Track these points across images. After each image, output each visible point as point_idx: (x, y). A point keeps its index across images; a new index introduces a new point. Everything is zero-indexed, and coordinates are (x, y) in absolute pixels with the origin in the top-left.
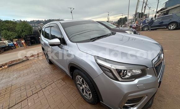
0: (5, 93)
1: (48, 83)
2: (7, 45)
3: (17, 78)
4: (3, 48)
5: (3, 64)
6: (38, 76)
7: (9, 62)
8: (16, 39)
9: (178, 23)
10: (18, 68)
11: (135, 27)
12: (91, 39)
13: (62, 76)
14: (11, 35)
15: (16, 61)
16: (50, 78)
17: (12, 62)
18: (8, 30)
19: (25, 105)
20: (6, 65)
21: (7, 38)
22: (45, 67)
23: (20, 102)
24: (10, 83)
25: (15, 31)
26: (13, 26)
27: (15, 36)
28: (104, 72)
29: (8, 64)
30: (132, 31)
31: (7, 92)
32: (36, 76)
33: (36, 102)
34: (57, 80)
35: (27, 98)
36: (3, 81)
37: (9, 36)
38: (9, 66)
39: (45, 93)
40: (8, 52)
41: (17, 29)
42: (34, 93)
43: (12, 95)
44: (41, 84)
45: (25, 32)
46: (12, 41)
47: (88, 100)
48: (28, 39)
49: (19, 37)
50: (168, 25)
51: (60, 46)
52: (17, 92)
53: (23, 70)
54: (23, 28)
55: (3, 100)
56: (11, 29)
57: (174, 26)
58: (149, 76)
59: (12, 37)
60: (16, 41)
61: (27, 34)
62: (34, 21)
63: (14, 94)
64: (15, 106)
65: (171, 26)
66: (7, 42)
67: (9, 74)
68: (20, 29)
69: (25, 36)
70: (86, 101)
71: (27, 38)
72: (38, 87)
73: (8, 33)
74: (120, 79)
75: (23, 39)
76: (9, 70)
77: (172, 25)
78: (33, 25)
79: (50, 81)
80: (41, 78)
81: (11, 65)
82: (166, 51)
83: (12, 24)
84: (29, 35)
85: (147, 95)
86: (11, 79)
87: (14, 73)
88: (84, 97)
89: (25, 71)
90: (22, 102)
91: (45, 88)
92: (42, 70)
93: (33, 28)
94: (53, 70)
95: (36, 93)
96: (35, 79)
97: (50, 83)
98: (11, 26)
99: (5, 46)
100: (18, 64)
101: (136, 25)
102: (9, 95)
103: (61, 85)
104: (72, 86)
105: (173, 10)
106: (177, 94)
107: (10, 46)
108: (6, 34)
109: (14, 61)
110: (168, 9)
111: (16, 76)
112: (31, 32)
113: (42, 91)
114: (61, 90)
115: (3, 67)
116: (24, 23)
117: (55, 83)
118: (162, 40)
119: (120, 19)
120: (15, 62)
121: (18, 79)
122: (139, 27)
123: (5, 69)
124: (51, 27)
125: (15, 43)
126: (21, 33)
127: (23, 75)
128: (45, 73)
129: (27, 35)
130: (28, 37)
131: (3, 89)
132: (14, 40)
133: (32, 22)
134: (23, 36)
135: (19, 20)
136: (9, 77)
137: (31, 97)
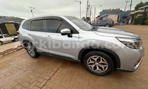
6: (30, 71)
39: (54, 82)
42: (41, 87)
74: (137, 48)
80: (36, 71)
105: (104, 17)
110: (102, 16)
114: (69, 75)
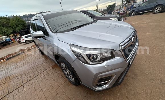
0: (5, 82)
1: (40, 71)
2: (5, 40)
3: (14, 69)
4: (1, 43)
5: (2, 58)
6: (32, 66)
7: (7, 56)
8: (12, 34)
9: (163, 5)
10: (15, 60)
11: (122, 13)
12: (72, 29)
13: (53, 64)
14: (7, 31)
15: (13, 54)
16: (42, 66)
17: (9, 55)
18: (3, 27)
19: (21, 90)
20: (4, 59)
21: (3, 34)
22: (38, 57)
23: (17, 88)
24: (9, 74)
25: (10, 27)
26: (7, 22)
27: (11, 32)
28: (77, 58)
29: (6, 58)
30: (116, 17)
31: (7, 81)
32: (31, 66)
33: (30, 87)
34: (48, 68)
35: (23, 84)
36: (3, 72)
37: (4, 32)
38: (7, 59)
39: (38, 79)
40: (6, 46)
41: (11, 24)
42: (28, 80)
43: (11, 83)
44: (34, 72)
45: (19, 26)
46: (8, 36)
47: (73, 82)
48: (23, 34)
49: (14, 32)
50: (154, 9)
51: (44, 37)
52: (14, 80)
53: (19, 62)
54: (17, 23)
55: (4, 88)
56: (6, 25)
57: (160, 9)
58: (117, 58)
59: (8, 32)
60: (12, 36)
61: (22, 28)
62: (26, 15)
63: (12, 82)
64: (14, 92)
65: (156, 9)
66: (4, 38)
67: (7, 66)
68: (14, 24)
69: (20, 30)
70: (71, 83)
71: (21, 32)
72: (32, 75)
73: (4, 29)
74: (90, 62)
75: (18, 34)
76: (8, 63)
77: (158, 8)
78: (26, 19)
79: (43, 69)
80: (35, 67)
81: (9, 58)
82: (147, 34)
83: (5, 20)
84: (23, 30)
85: (115, 74)
86: (9, 70)
87: (12, 65)
88: (70, 80)
89: (21, 63)
90: (19, 88)
91: (38, 75)
92: (35, 60)
93: (27, 22)
94: (45, 59)
95: (30, 80)
96: (30, 68)
97: (42, 71)
98: (5, 22)
99: (3, 41)
100: (15, 57)
101: (123, 11)
102: (8, 84)
103: (51, 72)
104: (60, 72)
106: (149, 71)
107: (8, 41)
108: (2, 30)
109: (11, 54)
111: (13, 67)
112: (25, 26)
113: (35, 78)
114: (51, 76)
115: (2, 61)
116: (16, 18)
117: (46, 70)
118: (146, 24)
119: (109, 6)
120: (12, 56)
121: (16, 70)
122: (126, 12)
123: (4, 62)
124: (36, 20)
125: (12, 38)
126: (16, 28)
127: (19, 66)
128: (38, 62)
129: (21, 30)
130: (23, 32)
131: (3, 79)
132: (10, 35)
133: (25, 16)
134: (18, 31)
135: (12, 16)
136: (8, 69)
137: (26, 84)
